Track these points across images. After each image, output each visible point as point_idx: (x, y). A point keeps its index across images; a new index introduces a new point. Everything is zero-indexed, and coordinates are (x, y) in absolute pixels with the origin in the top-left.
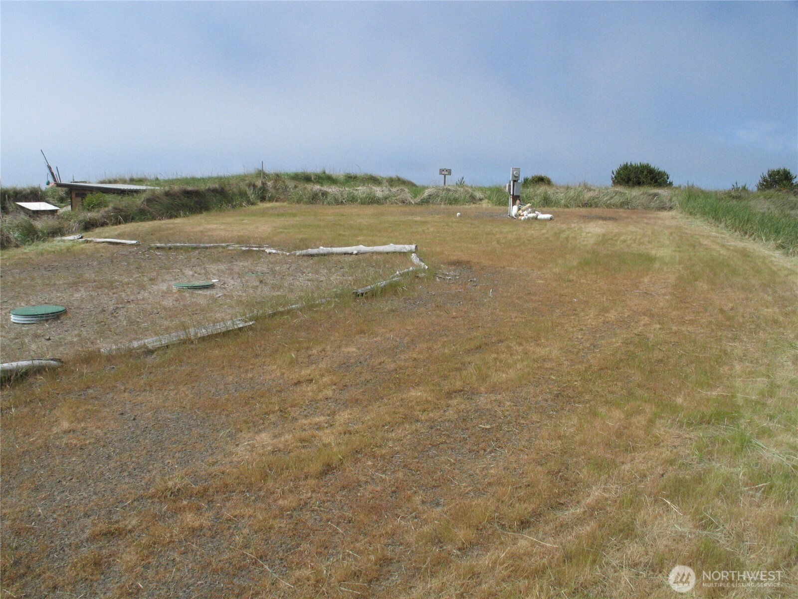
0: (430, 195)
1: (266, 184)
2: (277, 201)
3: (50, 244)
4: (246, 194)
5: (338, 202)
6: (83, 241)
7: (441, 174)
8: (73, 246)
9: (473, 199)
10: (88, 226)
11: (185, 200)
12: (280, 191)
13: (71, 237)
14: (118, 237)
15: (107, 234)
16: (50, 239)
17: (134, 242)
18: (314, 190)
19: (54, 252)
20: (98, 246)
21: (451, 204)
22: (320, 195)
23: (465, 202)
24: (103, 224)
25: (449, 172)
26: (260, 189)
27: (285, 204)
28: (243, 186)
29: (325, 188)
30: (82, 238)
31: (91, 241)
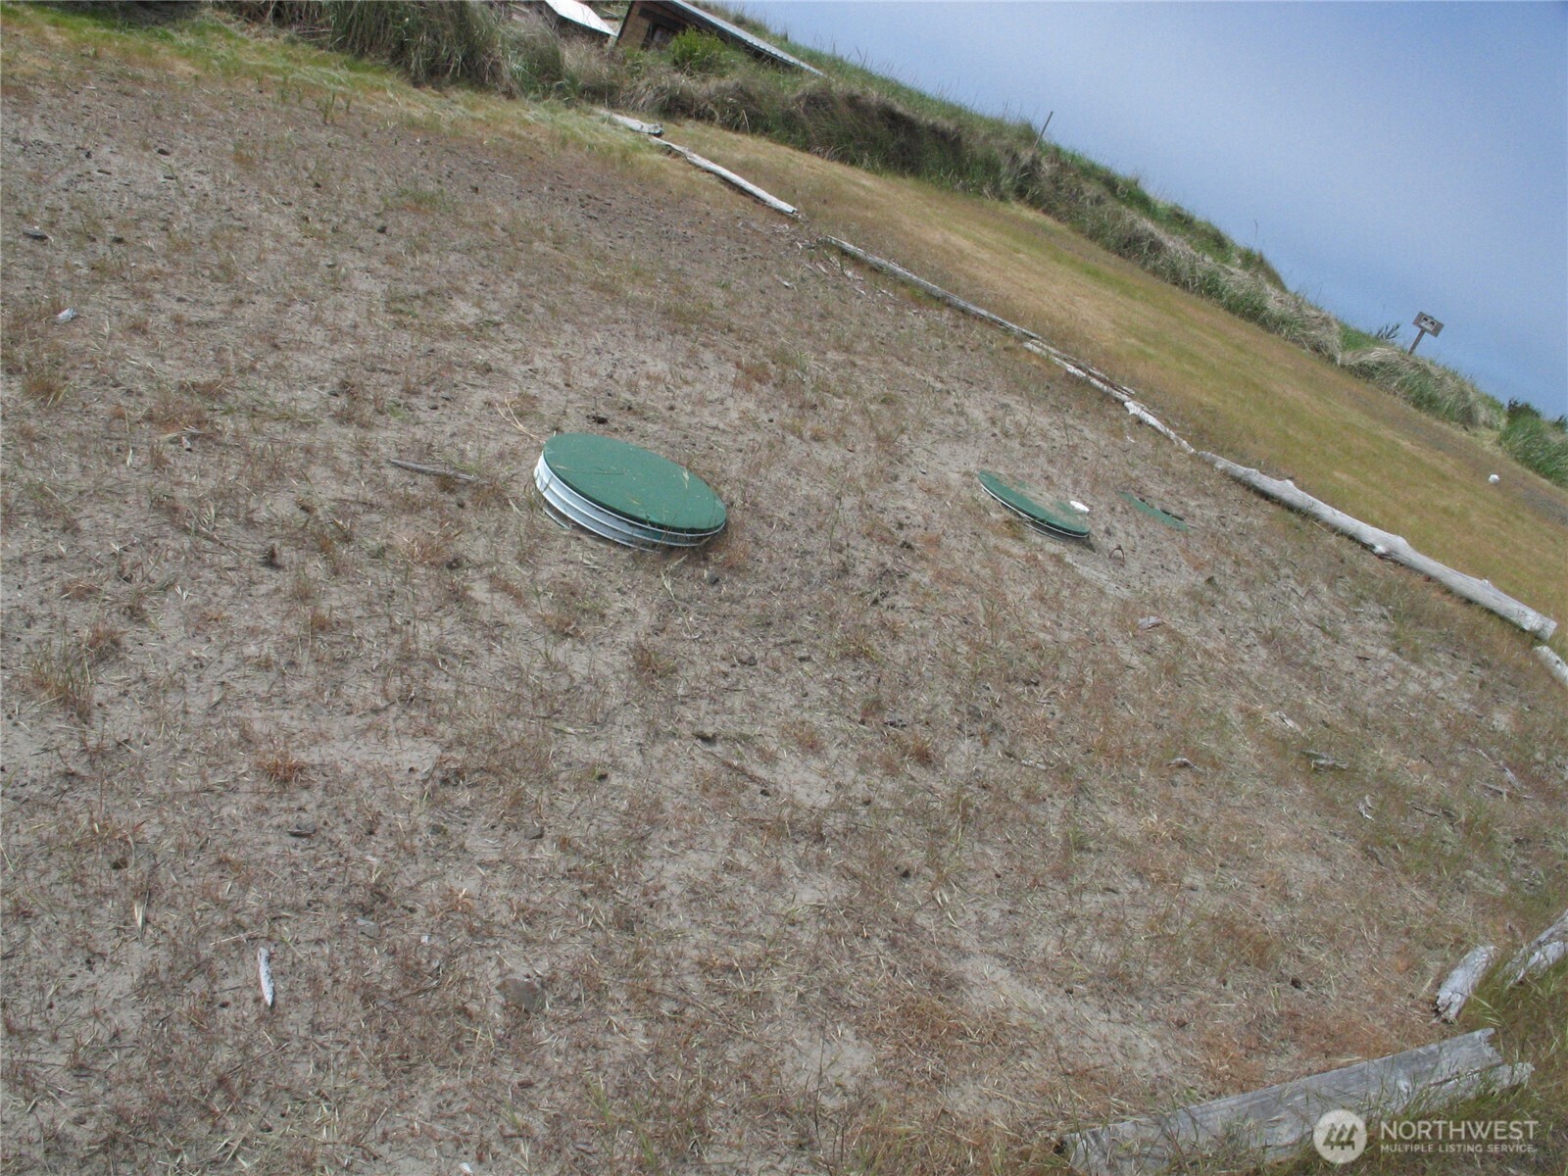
0: (1382, 364)
1: (1039, 164)
2: (1045, 212)
3: (584, 121)
4: (997, 170)
5: (1176, 279)
6: (659, 145)
7: (1417, 323)
8: (636, 149)
9: (1468, 418)
10: (674, 107)
11: (882, 131)
12: (1063, 193)
13: (635, 123)
14: (743, 169)
15: (715, 151)
16: (585, 106)
17: (787, 207)
18: (1138, 226)
19: (591, 147)
20: (693, 174)
21: (1417, 405)
22: (1145, 244)
23: (1448, 416)
24: (705, 116)
25: (1437, 329)
26: (1025, 169)
27: (1062, 227)
28: (996, 147)
29: (1160, 234)
30: (658, 135)
31: (678, 155)
